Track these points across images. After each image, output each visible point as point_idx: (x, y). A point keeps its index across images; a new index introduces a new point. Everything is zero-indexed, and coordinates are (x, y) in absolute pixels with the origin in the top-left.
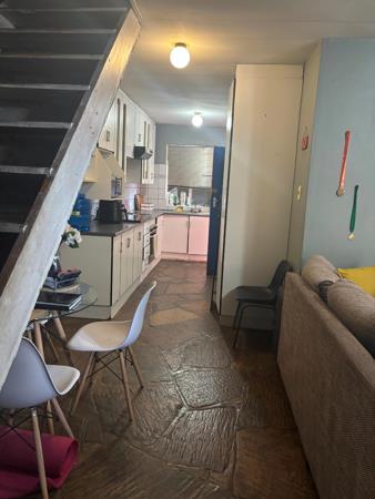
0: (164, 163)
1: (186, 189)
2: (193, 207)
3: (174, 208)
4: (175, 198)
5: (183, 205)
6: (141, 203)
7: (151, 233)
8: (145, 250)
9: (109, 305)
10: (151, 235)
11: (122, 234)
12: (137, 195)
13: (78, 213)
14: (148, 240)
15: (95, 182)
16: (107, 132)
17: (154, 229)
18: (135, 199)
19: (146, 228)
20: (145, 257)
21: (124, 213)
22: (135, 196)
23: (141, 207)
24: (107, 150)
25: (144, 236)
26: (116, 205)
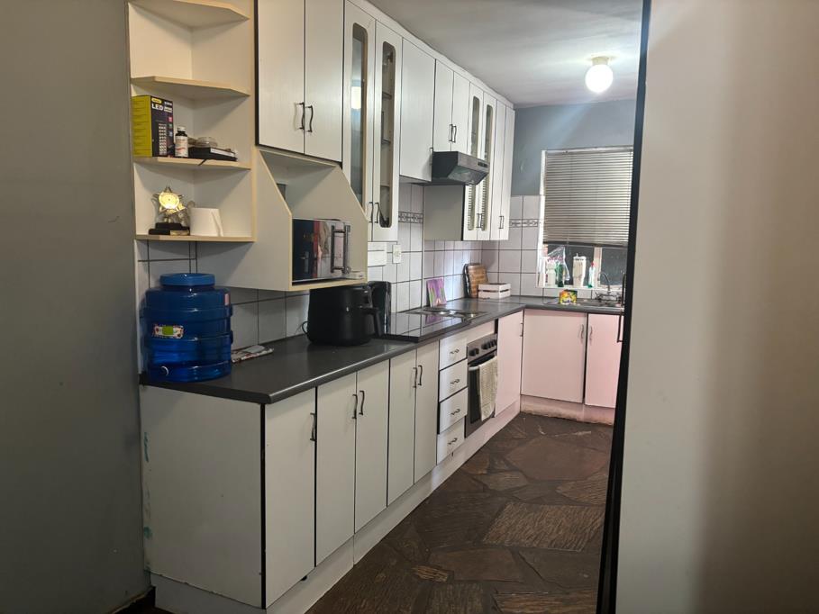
0: (537, 193)
1: (586, 249)
2: (604, 289)
3: (556, 291)
4: (560, 270)
5: (579, 286)
6: (479, 282)
7: (473, 358)
8: (443, 406)
9: (260, 605)
10: (471, 364)
11: (319, 388)
12: (471, 264)
13: (177, 331)
14: (459, 380)
15: (252, 242)
16: (303, 104)
17: (485, 347)
18: (464, 274)
19: (451, 350)
20: (444, 425)
21: (371, 317)
22: (466, 267)
23: (478, 291)
24: (303, 155)
25: (441, 373)
26: (347, 299)
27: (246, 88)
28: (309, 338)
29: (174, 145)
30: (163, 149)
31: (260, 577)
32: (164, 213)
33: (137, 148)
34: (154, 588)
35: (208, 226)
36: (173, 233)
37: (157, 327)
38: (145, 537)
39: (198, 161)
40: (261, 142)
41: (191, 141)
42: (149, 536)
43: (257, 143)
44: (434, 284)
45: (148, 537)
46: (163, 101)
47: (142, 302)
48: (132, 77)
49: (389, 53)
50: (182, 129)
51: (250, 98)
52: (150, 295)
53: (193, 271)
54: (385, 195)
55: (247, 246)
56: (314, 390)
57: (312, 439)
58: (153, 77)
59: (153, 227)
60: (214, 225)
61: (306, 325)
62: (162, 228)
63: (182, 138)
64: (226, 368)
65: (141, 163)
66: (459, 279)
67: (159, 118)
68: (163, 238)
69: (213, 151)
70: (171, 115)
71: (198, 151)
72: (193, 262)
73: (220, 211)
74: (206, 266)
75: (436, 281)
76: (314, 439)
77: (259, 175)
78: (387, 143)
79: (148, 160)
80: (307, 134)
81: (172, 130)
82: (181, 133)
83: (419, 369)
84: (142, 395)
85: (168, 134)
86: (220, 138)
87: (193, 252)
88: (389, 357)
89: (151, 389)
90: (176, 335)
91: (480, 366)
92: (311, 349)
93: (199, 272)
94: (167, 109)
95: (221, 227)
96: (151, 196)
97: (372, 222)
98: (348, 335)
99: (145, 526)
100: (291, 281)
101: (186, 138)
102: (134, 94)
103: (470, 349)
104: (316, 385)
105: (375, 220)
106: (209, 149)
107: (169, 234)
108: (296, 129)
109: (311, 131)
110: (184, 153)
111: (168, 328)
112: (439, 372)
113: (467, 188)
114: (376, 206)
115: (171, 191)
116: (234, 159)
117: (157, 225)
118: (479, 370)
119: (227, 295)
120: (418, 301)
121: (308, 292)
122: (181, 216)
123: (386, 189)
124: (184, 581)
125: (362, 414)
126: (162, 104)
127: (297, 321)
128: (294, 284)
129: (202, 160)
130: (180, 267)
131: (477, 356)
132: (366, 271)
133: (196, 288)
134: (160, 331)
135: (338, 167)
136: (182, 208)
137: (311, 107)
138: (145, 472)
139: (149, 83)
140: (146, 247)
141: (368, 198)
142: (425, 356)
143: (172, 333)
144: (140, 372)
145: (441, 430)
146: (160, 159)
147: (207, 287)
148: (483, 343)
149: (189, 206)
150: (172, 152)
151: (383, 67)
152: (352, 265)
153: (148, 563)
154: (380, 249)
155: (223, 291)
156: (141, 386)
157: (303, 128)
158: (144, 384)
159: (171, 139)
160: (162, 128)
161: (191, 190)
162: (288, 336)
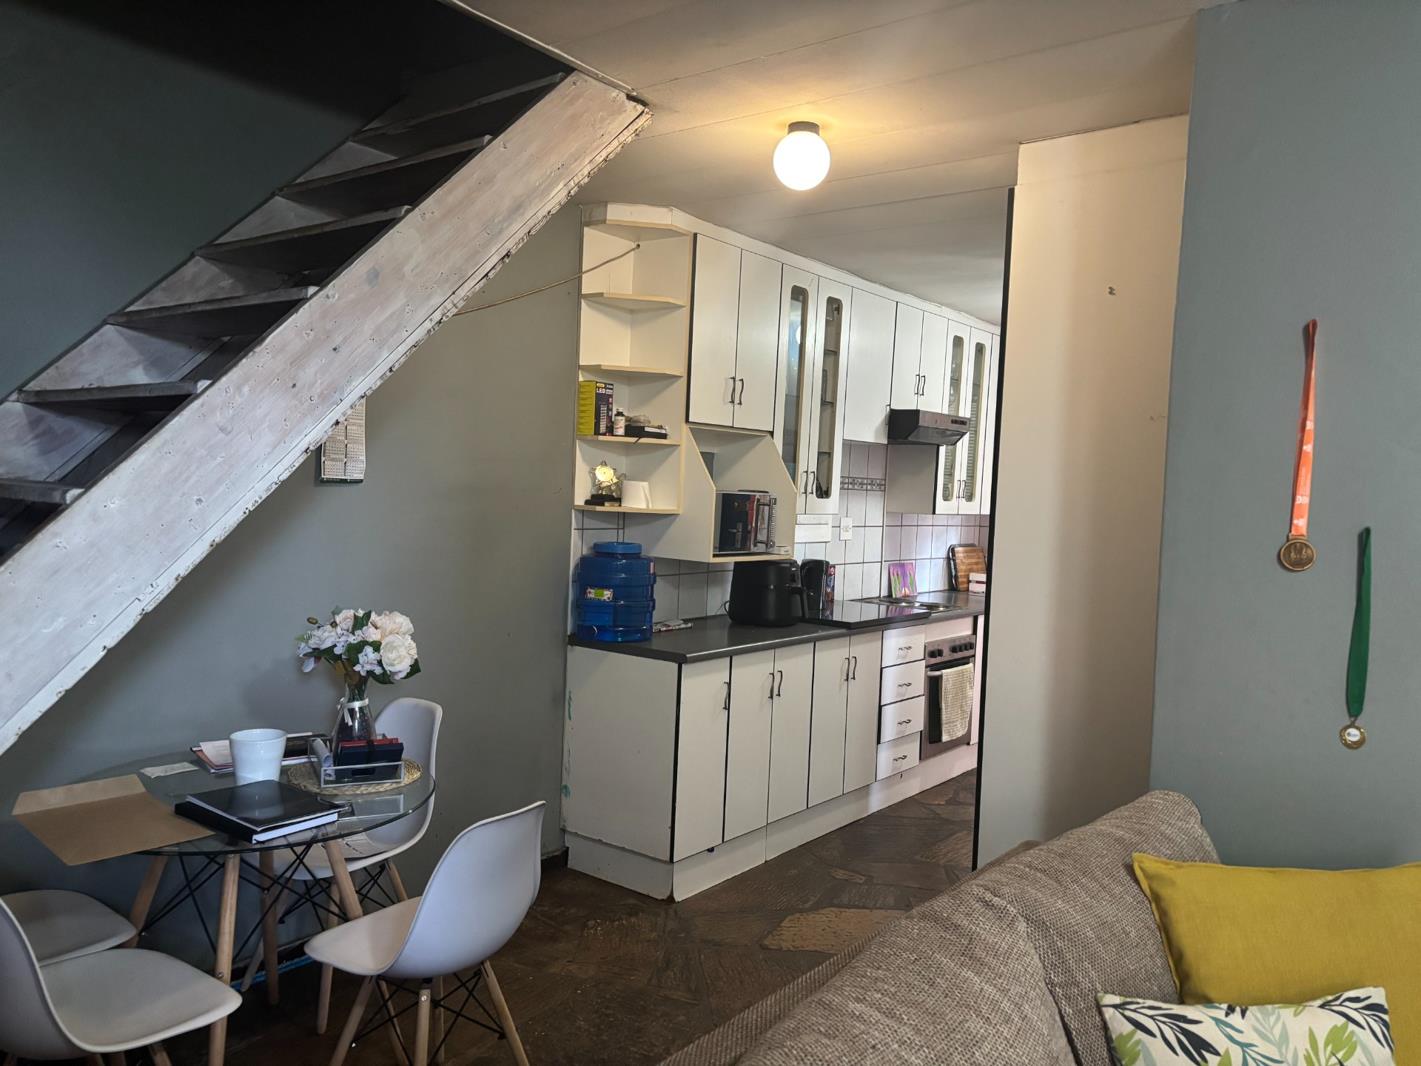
6: (971, 570)
7: (933, 661)
8: (888, 712)
9: (668, 858)
10: (932, 667)
11: (734, 658)
12: (960, 546)
13: (607, 595)
14: (910, 684)
15: (677, 515)
16: (734, 379)
17: (954, 650)
18: (948, 558)
19: (901, 646)
20: (888, 733)
21: (798, 597)
22: (952, 550)
23: (969, 582)
24: (732, 427)
25: (884, 670)
26: (772, 576)
27: (681, 371)
28: (731, 618)
29: (613, 423)
30: (603, 428)
31: (669, 831)
32: (597, 485)
33: (581, 427)
34: (568, 848)
35: (638, 498)
36: (607, 504)
37: (589, 590)
38: (563, 795)
39: (633, 440)
40: (691, 419)
41: (628, 420)
42: (567, 794)
43: (687, 420)
44: (900, 569)
45: (566, 796)
46: (605, 384)
47: (576, 567)
48: (581, 363)
49: (834, 307)
50: (621, 410)
51: (682, 379)
52: (583, 560)
53: (620, 540)
54: (826, 463)
55: (673, 517)
56: (728, 659)
57: (725, 708)
58: (600, 366)
59: (588, 497)
60: (643, 498)
61: (727, 605)
62: (597, 499)
63: (620, 418)
64: (647, 635)
65: (584, 440)
66: (941, 564)
67: (603, 400)
68: (599, 508)
69: (647, 429)
70: (611, 396)
71: (635, 430)
72: (621, 532)
73: (650, 484)
74: (632, 535)
75: (902, 566)
76: (727, 708)
77: (688, 449)
78: (828, 404)
79: (589, 438)
80: (737, 406)
81: (611, 410)
82: (619, 414)
83: (853, 661)
84: (570, 656)
85: (608, 415)
86: (652, 415)
87: (621, 522)
88: (815, 641)
89: (578, 649)
90: (605, 598)
91: (944, 671)
92: (731, 627)
93: (626, 541)
94: (609, 392)
95: (649, 497)
96: (588, 469)
97: (806, 493)
98: (771, 615)
99: (564, 783)
100: (712, 553)
101: (623, 418)
102: (581, 379)
103: (930, 648)
104: (731, 655)
105: (809, 490)
106: (643, 427)
107: (603, 505)
108: (725, 404)
109: (740, 403)
110: (621, 431)
111: (599, 591)
112: (882, 669)
113: (943, 450)
114: (811, 477)
115: (606, 465)
116: (664, 436)
117: (593, 496)
118: (941, 676)
119: (652, 564)
120: (875, 588)
121: (732, 567)
122: (613, 488)
123: (825, 456)
124: (598, 838)
125: (779, 695)
126: (605, 388)
127: (718, 599)
128: (715, 556)
129: (636, 439)
130: (609, 536)
131: (938, 660)
132: (793, 548)
133: (624, 556)
134: (592, 594)
135: (769, 436)
136: (615, 480)
137: (742, 380)
138: (568, 728)
139: (596, 370)
140: (580, 516)
141: (802, 466)
142: (861, 648)
143: (602, 595)
144: (569, 633)
145: (882, 741)
146: (601, 438)
147: (634, 555)
148: (953, 644)
149: (622, 478)
150: (610, 430)
151: (827, 322)
152: (778, 539)
153: (565, 821)
154: (823, 522)
155: (650, 560)
156: (569, 646)
157: (733, 402)
158: (572, 645)
159: (610, 418)
160: (604, 409)
161: (624, 462)
162: (709, 614)
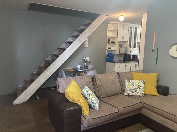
15: (116, 50)
26: (127, 56)
35: (112, 49)
40: (117, 41)
46: (109, 38)
47: (107, 55)
48: (107, 36)
51: (117, 37)
56: (120, 63)
64: (113, 61)
76: (120, 67)
77: (117, 44)
79: (108, 43)
82: (111, 41)
83: (136, 65)
84: (106, 63)
86: (114, 41)
88: (131, 62)
90: (109, 57)
93: (111, 52)
98: (127, 60)
105: (133, 47)
117: (108, 48)
119: (113, 55)
125: (126, 67)
135: (127, 42)
137: (124, 37)
151: (135, 30)
157: (122, 39)
161: (111, 45)
